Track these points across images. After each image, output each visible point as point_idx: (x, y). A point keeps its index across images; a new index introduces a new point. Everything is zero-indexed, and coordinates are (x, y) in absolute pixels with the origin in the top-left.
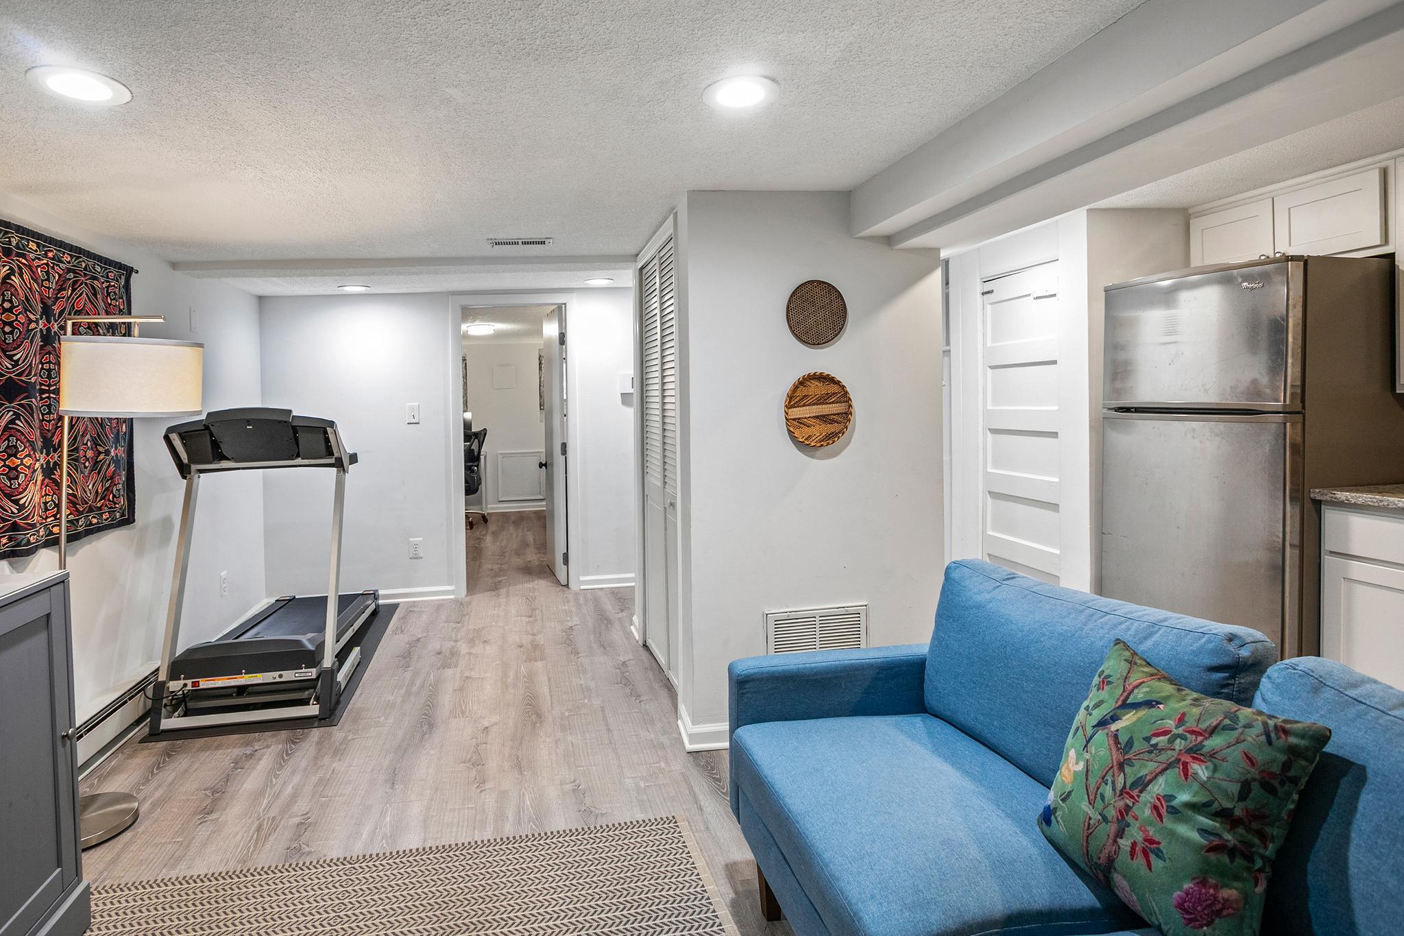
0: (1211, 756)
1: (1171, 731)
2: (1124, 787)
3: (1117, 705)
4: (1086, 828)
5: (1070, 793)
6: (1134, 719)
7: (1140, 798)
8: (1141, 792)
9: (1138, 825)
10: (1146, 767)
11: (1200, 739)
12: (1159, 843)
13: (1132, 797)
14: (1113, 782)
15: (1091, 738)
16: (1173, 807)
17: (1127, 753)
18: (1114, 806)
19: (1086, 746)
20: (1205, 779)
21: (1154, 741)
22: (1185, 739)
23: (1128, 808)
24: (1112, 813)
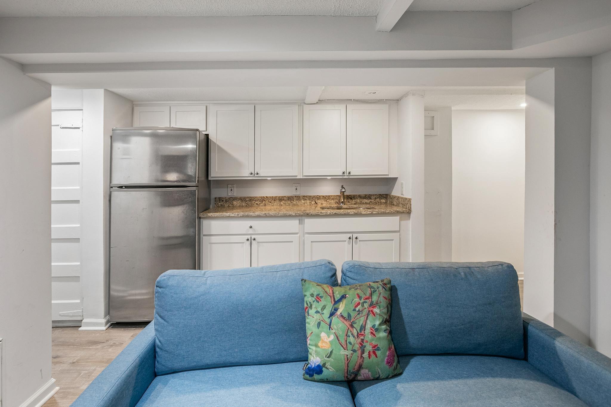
0: (377, 304)
1: (360, 302)
2: (358, 333)
3: (333, 304)
4: (346, 361)
5: (331, 352)
6: (344, 305)
7: (365, 333)
8: (364, 331)
9: (368, 344)
10: (361, 320)
11: (370, 299)
12: (377, 345)
13: (362, 335)
14: (352, 334)
15: (331, 323)
16: (376, 329)
17: (351, 319)
18: (357, 343)
19: (330, 327)
20: (379, 312)
21: (357, 309)
22: (366, 302)
23: (362, 340)
24: (357, 346)
